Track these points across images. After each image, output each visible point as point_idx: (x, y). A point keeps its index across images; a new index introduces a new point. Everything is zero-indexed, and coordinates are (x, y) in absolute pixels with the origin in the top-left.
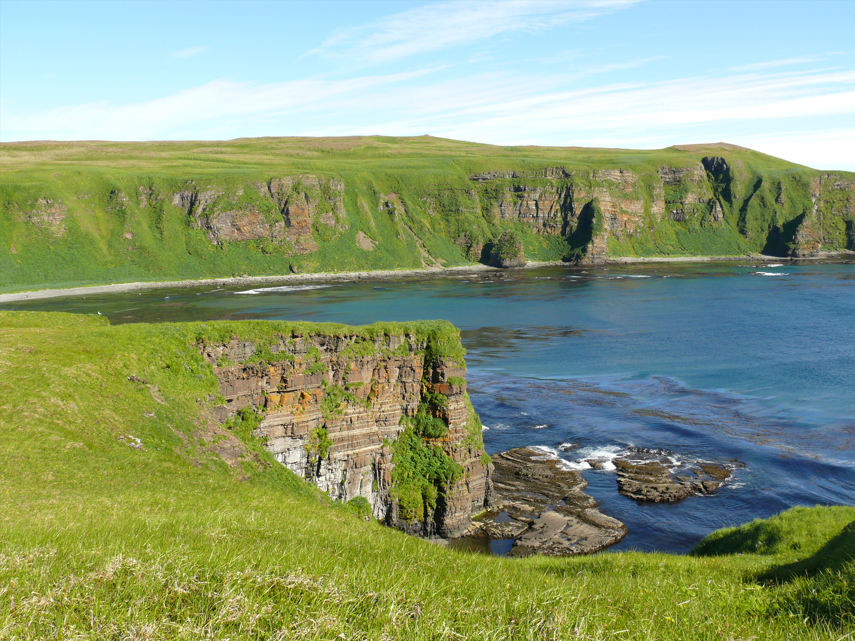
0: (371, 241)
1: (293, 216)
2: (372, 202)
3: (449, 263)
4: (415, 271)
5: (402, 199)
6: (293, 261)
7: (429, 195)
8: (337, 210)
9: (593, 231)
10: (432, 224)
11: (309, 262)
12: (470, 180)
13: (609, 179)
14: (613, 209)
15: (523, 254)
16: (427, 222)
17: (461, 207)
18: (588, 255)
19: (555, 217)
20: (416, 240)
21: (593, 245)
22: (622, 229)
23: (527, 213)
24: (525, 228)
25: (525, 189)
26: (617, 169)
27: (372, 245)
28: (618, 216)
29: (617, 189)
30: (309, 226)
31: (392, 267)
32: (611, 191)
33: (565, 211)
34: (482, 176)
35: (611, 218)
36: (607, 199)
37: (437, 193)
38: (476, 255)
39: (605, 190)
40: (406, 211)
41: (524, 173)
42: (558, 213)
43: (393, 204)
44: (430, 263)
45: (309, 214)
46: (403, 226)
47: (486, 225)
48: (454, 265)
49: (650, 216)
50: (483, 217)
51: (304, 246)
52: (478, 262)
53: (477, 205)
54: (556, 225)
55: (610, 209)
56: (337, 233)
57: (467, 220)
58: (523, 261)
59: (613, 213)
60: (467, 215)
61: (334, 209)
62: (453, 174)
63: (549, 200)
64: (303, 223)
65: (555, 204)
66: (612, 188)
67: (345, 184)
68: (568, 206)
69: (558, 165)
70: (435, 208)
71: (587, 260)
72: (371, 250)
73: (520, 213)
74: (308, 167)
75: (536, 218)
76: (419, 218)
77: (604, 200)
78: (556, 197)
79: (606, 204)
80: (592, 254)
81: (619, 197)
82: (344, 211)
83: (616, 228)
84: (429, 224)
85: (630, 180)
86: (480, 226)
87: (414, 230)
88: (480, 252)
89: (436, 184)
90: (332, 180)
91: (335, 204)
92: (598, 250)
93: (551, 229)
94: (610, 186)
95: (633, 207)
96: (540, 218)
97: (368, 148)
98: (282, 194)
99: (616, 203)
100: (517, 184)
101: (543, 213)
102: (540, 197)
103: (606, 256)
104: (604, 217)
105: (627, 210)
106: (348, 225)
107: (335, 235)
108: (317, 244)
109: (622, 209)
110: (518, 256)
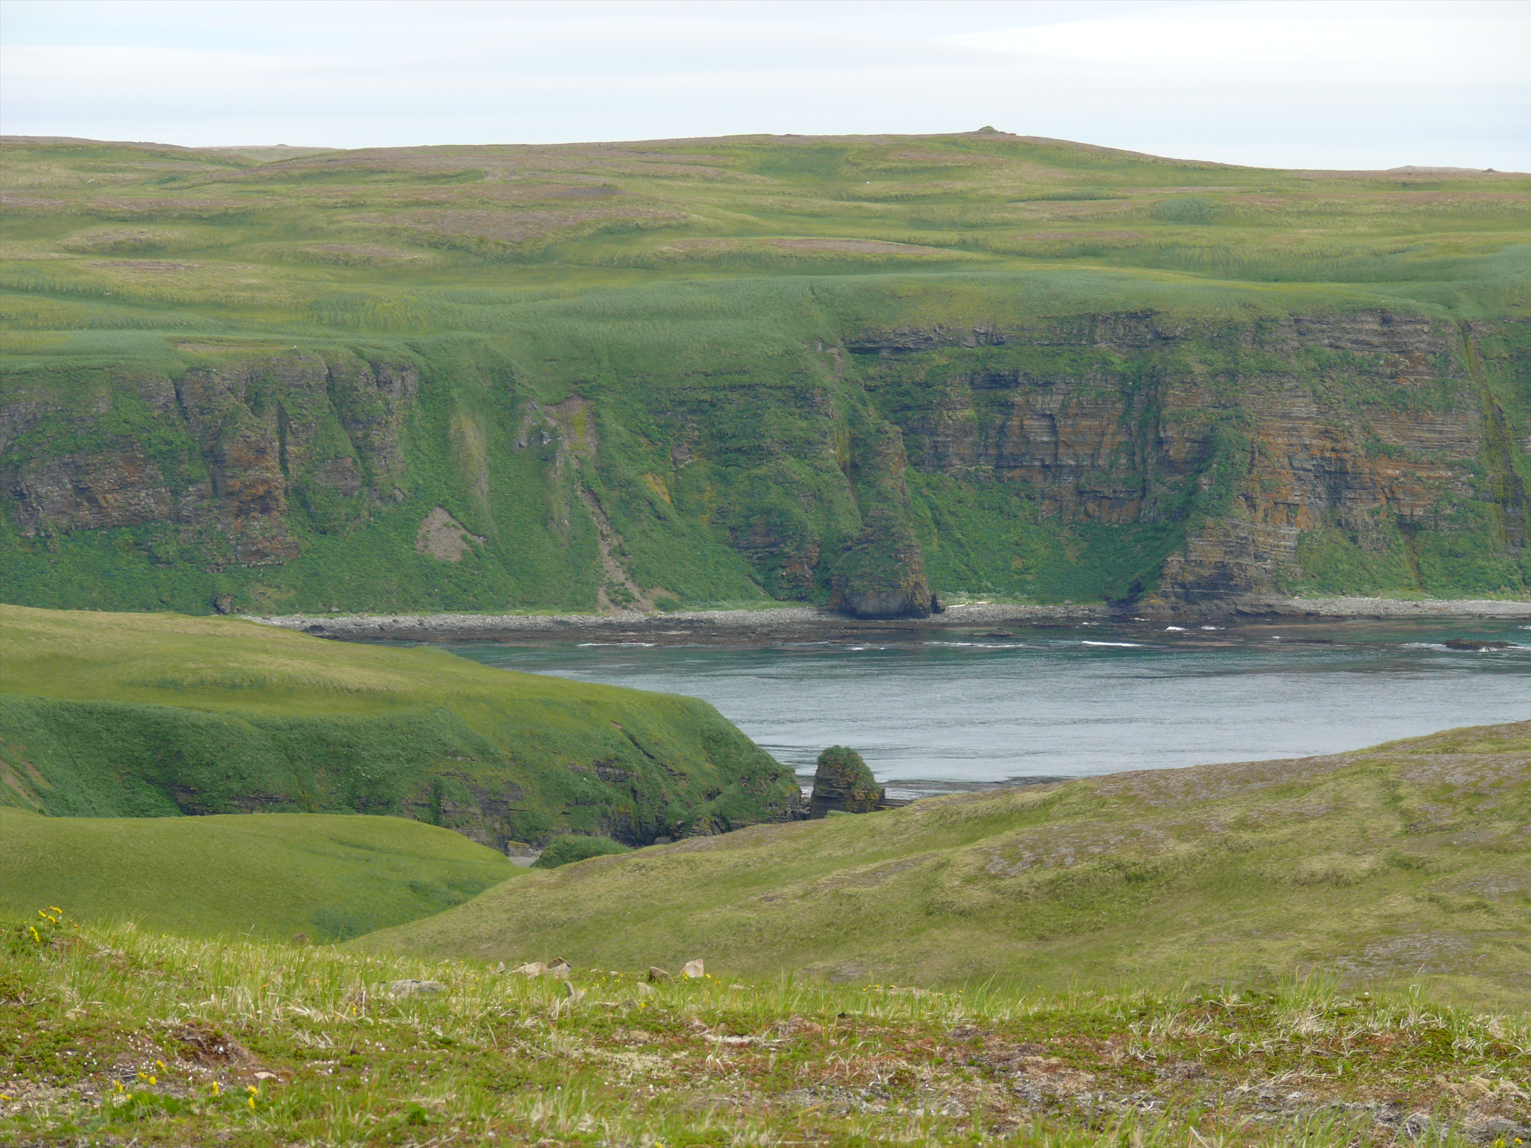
0: (464, 538)
1: (235, 467)
2: (501, 424)
3: (687, 599)
4: (565, 617)
5: (599, 416)
6: (224, 584)
7: (682, 403)
8: (373, 450)
9: (1192, 515)
10: (677, 490)
11: (270, 586)
12: (853, 351)
13: (1331, 346)
14: (1329, 444)
15: (923, 579)
16: (661, 482)
17: (769, 440)
18: (1165, 586)
19: (1111, 466)
20: (603, 535)
21: (1185, 556)
22: (1377, 505)
23: (1024, 455)
24: (1014, 501)
25: (1016, 381)
26: (1369, 310)
27: (465, 546)
28: (1355, 463)
29: (1364, 377)
30: (279, 494)
31: (502, 607)
32: (1328, 383)
33: (1142, 450)
34: (888, 340)
35: (1325, 472)
36: (1297, 411)
37: (706, 396)
38: (795, 581)
39: (1293, 383)
40: (599, 451)
41: (1023, 329)
42: (1123, 455)
43: (554, 433)
44: (623, 600)
45: (283, 462)
46: (579, 493)
47: (847, 493)
48: (697, 608)
49: (1508, 464)
50: (843, 469)
51: (260, 546)
52: (801, 599)
53: (824, 434)
54: (1114, 492)
55: (1314, 442)
56: (365, 513)
57: (781, 479)
58: (922, 599)
59: (1327, 454)
60: (785, 463)
61: (362, 448)
62: (775, 340)
63: (1093, 416)
64: (259, 486)
65: (1112, 428)
66: (1334, 375)
67: (421, 373)
68: (1151, 436)
69: (1137, 306)
70: (697, 443)
71: (1157, 601)
72: (453, 560)
73: (1000, 456)
74: (348, 316)
75: (1053, 470)
76: (631, 473)
77: (1285, 416)
78: (1119, 406)
79: (1294, 429)
80: (1182, 585)
81: (1366, 402)
82: (399, 452)
83: (1348, 504)
84: (665, 490)
85: (1423, 346)
86: (824, 496)
87: (606, 506)
88: (808, 573)
89: (709, 371)
90: (366, 368)
91: (367, 436)
92: (1206, 572)
93: (1099, 505)
94: (1323, 369)
95: (1427, 435)
96: (1066, 470)
97: (609, 231)
98: (211, 412)
99: (1347, 423)
100: (993, 366)
101: (1076, 456)
102: (1064, 406)
103: (1279, 591)
104: (1288, 467)
105: (1401, 443)
106: (406, 491)
107: (358, 517)
108: (297, 540)
109: (1378, 441)
110: (899, 587)
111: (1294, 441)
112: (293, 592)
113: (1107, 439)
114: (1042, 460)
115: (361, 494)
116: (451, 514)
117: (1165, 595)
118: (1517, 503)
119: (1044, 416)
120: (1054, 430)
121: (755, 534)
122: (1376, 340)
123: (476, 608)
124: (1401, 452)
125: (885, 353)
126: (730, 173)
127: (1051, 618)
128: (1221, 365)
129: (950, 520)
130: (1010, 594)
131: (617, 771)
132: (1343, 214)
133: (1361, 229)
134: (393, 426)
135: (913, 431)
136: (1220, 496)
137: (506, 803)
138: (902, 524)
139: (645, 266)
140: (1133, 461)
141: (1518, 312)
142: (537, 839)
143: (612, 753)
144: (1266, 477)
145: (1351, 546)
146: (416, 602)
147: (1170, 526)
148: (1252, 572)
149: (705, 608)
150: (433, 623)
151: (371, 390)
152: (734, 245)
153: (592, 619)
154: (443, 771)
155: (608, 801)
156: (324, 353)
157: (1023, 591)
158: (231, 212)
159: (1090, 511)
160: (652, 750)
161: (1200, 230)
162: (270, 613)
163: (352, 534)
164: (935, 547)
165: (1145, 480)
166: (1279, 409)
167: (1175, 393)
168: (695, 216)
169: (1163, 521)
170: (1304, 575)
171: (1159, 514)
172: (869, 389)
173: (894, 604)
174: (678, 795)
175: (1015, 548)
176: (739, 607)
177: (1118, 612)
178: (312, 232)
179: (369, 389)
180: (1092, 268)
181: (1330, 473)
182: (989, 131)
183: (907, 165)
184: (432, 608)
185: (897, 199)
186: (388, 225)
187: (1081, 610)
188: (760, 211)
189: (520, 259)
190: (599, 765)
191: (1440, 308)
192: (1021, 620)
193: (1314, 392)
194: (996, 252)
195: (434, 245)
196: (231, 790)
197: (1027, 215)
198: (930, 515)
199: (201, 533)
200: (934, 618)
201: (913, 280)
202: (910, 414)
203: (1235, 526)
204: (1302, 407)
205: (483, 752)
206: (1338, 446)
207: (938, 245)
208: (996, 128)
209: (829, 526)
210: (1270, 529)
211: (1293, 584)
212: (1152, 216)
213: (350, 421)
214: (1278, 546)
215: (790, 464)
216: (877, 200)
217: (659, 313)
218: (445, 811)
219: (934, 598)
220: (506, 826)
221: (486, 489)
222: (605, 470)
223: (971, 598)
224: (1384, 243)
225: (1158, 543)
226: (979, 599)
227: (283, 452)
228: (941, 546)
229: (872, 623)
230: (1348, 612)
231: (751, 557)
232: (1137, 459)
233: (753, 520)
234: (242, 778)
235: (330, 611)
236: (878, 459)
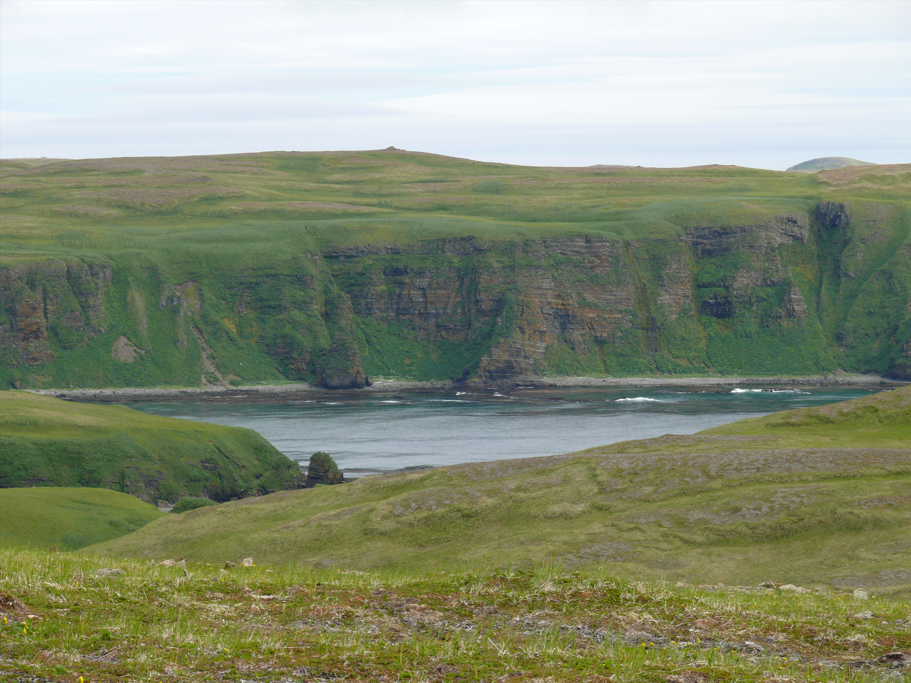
0: (135, 351)
1: (22, 316)
2: (153, 295)
3: (245, 380)
4: (185, 389)
5: (201, 290)
6: (17, 374)
7: (242, 284)
8: (90, 308)
9: (493, 337)
10: (239, 326)
11: (39, 375)
12: (326, 257)
13: (561, 254)
14: (560, 302)
15: (361, 370)
16: (232, 323)
17: (285, 302)
18: (481, 372)
19: (453, 313)
20: (203, 349)
21: (490, 357)
22: (584, 331)
23: (410, 308)
24: (406, 330)
25: (406, 271)
26: (580, 236)
27: (135, 355)
28: (573, 311)
29: (577, 269)
30: (43, 329)
31: (154, 385)
32: (560, 272)
33: (469, 305)
34: (343, 252)
35: (559, 315)
36: (545, 286)
37: (254, 280)
38: (299, 371)
39: (543, 272)
40: (201, 307)
41: (409, 246)
42: (459, 308)
43: (179, 298)
44: (213, 381)
45: (45, 314)
46: (191, 328)
47: (324, 327)
48: (250, 384)
49: (649, 311)
50: (322, 316)
51: (34, 355)
52: (301, 379)
53: (312, 298)
54: (455, 326)
55: (553, 300)
56: (86, 339)
57: (291, 321)
58: (361, 380)
59: (560, 307)
60: (293, 313)
61: (85, 307)
62: (287, 252)
63: (444, 289)
64: (33, 326)
65: (454, 294)
66: (563, 268)
67: (113, 270)
68: (473, 298)
69: (465, 234)
70: (249, 303)
71: (477, 380)
72: (130, 362)
73: (398, 308)
74: (77, 242)
75: (425, 315)
76: (217, 318)
77: (539, 288)
78: (457, 283)
79: (543, 294)
80: (489, 372)
81: (578, 281)
82: (103, 308)
83: (570, 331)
84: (234, 326)
85: (606, 253)
86: (312, 329)
87: (205, 334)
88: (304, 366)
89: (255, 267)
90: (86, 267)
91: (86, 301)
92: (500, 365)
93: (448, 332)
94: (557, 265)
95: (609, 297)
96: (431, 315)
97: (206, 199)
98: (10, 289)
99: (569, 291)
100: (395, 264)
101: (436, 309)
102: (430, 284)
103: (536, 374)
104: (540, 313)
105: (596, 301)
106: (106, 328)
107: (83, 341)
108: (52, 352)
109: (585, 300)
110: (349, 373)
111: (543, 300)
112: (51, 378)
113: (451, 299)
114: (419, 310)
115: (84, 329)
116: (128, 339)
117: (480, 376)
118: (653, 330)
119: (420, 289)
120: (425, 296)
121: (279, 348)
122: (583, 250)
123: (141, 385)
124: (596, 305)
125: (341, 258)
126: (265, 170)
127: (424, 389)
128: (507, 263)
129: (375, 341)
130: (404, 376)
131: (211, 465)
132: (566, 188)
133: (575, 196)
134: (100, 296)
135: (356, 296)
136: (507, 327)
137: (157, 481)
138: (351, 343)
139: (223, 216)
140: (464, 310)
141: (653, 236)
142: (172, 499)
143: (209, 456)
144: (529, 318)
145: (572, 352)
146: (111, 382)
147: (483, 343)
148: (523, 365)
149: (254, 384)
150: (120, 393)
151: (89, 278)
152: (266, 205)
153: (198, 390)
154: (126, 466)
155: (207, 479)
156: (65, 260)
157: (410, 375)
158: (19, 191)
159: (444, 336)
160: (228, 454)
161: (496, 197)
162: (40, 388)
163: (80, 349)
164: (367, 354)
165: (470, 320)
166: (536, 284)
167: (485, 277)
168: (248, 192)
169: (479, 340)
170: (549, 366)
171: (477, 337)
172: (334, 276)
173: (347, 382)
174: (242, 477)
175: (406, 354)
176: (271, 384)
177: (457, 385)
178: (59, 200)
179: (88, 278)
180: (444, 216)
181: (561, 316)
182: (392, 148)
183: (351, 166)
184: (120, 386)
185: (346, 183)
186: (96, 197)
187: (439, 384)
188: (280, 189)
189: (161, 213)
190: (202, 462)
191: (615, 234)
192: (410, 389)
193: (553, 276)
194: (396, 208)
195: (119, 207)
196: (21, 476)
197: (411, 190)
198: (364, 338)
199: (5, 349)
200: (367, 388)
201: (356, 222)
202: (354, 288)
203: (515, 342)
204: (547, 284)
205: (146, 456)
206: (565, 303)
207: (368, 205)
208: (395, 147)
209: (315, 343)
210: (532, 343)
211: (544, 371)
212: (473, 190)
213: (79, 293)
214: (536, 352)
215: (296, 314)
216: (337, 183)
217: (230, 240)
218: (127, 486)
219: (367, 379)
220: (157, 492)
221: (146, 326)
222: (204, 317)
223: (386, 378)
224: (587, 203)
225: (477, 351)
226: (389, 379)
227: (45, 309)
228: (370, 353)
229: (336, 391)
230: (571, 384)
231: (276, 359)
232: (466, 309)
233: (278, 341)
234: (26, 470)
235: (69, 387)
236: (339, 311)
